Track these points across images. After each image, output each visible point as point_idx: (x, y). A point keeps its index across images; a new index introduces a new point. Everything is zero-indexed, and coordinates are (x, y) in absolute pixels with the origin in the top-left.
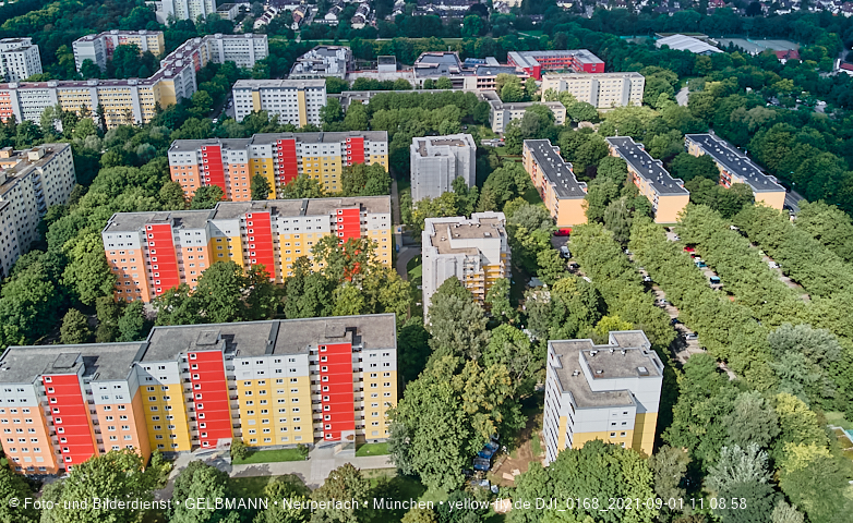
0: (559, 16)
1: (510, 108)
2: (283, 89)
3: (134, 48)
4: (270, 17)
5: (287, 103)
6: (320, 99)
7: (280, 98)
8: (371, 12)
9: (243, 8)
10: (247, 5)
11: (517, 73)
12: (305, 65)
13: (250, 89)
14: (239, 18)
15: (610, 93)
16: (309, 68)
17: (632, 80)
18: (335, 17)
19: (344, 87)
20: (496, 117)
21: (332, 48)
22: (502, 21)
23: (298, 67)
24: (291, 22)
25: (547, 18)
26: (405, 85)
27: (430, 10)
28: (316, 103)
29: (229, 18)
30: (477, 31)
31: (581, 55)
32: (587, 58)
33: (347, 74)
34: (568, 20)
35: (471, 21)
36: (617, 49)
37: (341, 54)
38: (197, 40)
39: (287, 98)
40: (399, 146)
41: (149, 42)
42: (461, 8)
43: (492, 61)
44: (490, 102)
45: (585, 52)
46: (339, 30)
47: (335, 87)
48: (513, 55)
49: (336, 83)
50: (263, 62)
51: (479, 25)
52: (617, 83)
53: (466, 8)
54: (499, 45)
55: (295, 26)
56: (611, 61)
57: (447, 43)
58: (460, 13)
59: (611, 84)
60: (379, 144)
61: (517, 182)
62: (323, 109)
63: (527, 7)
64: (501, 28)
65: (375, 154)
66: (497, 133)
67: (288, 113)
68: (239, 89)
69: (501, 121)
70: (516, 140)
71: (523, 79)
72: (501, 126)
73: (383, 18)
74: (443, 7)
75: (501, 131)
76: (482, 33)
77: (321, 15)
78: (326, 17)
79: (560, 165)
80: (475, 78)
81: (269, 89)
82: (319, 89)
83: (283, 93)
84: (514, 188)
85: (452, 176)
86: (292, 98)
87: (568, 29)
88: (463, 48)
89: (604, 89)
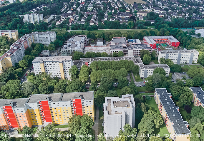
0: (161, 21)
1: (147, 67)
2: (53, 62)
3: (6, 38)
4: (62, 20)
5: (56, 67)
6: (69, 65)
7: (52, 65)
8: (97, 18)
9: (54, 17)
10: (56, 15)
11: (148, 48)
12: (68, 45)
13: (39, 62)
14: (51, 21)
15: (185, 58)
16: (70, 46)
17: (194, 53)
18: (84, 21)
19: (82, 56)
20: (141, 71)
21: (80, 36)
22: (141, 23)
23: (65, 46)
24: (68, 23)
25: (156, 22)
26: (105, 55)
27: (116, 18)
28: (68, 67)
29: (48, 21)
30: (132, 27)
31: (170, 38)
32: (173, 40)
33: (84, 48)
34: (164, 23)
35: (130, 24)
36: (184, 37)
37: (82, 39)
38: (28, 35)
39: (55, 65)
40: (100, 94)
41: (12, 35)
42: (127, 17)
43: (138, 41)
44: (139, 64)
45: (172, 37)
46: (85, 26)
47: (77, 57)
48: (146, 38)
49: (78, 54)
50: (53, 43)
51: (133, 25)
52: (188, 55)
53: (128, 16)
54: (140, 34)
55: (70, 24)
56: (182, 41)
57: (122, 33)
58: (126, 19)
59: (186, 55)
60: (88, 101)
61: (155, 123)
62: (70, 70)
63: (149, 17)
64: (141, 25)
65: (87, 105)
66: (142, 78)
67: (56, 71)
68: (35, 62)
69: (144, 73)
70: (151, 87)
71: (150, 50)
72: (144, 75)
73: (100, 21)
74: (121, 16)
75: (143, 77)
76: (134, 28)
77: (80, 20)
78: (81, 21)
79: (173, 107)
80: (132, 50)
81: (47, 62)
82: (69, 61)
83: (53, 63)
84: (154, 127)
85: (124, 124)
86: (58, 65)
87: (164, 26)
88: (128, 35)
89: (183, 57)
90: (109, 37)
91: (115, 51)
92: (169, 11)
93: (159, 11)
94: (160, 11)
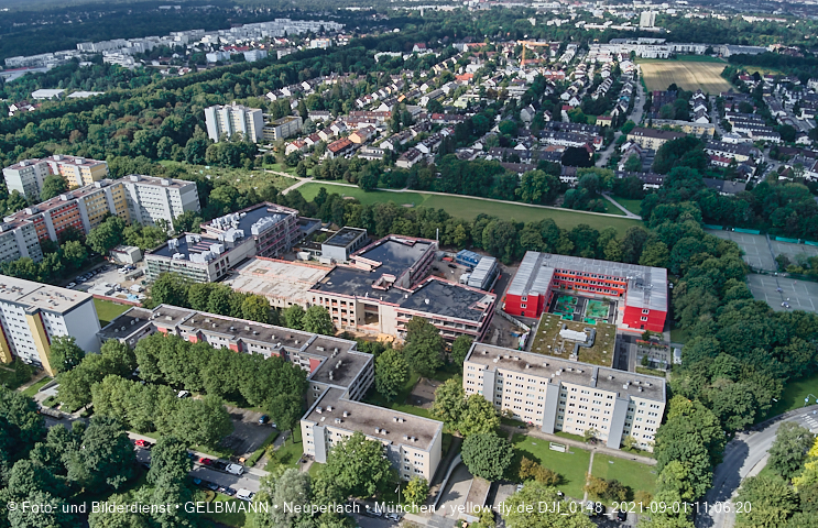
15: (588, 412)
27: (520, 146)
32: (647, 292)
35: (530, 180)
43: (480, 270)
44: (327, 388)
45: (658, 276)
48: (529, 259)
52: (604, 399)
54: (516, 236)
59: (591, 397)
64: (576, 195)
66: (304, 459)
69: (313, 439)
72: (314, 447)
75: (314, 454)
80: (394, 311)
88: (467, 233)
89: (577, 402)
90: (387, 230)
91: (327, 300)
92: (799, 141)
93: (750, 135)
94: (754, 134)
